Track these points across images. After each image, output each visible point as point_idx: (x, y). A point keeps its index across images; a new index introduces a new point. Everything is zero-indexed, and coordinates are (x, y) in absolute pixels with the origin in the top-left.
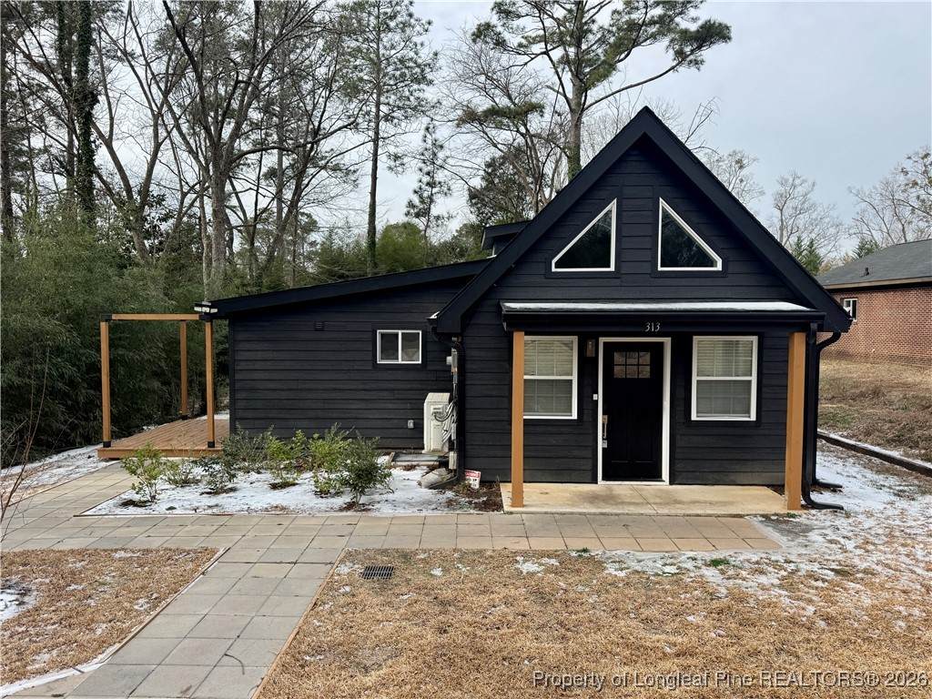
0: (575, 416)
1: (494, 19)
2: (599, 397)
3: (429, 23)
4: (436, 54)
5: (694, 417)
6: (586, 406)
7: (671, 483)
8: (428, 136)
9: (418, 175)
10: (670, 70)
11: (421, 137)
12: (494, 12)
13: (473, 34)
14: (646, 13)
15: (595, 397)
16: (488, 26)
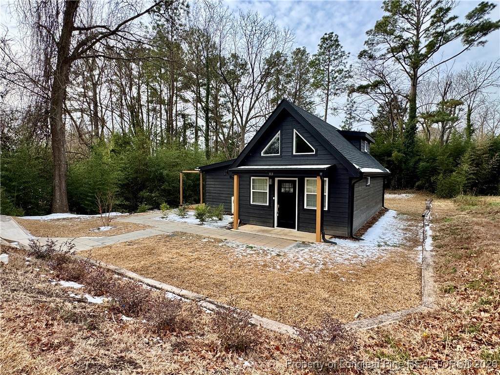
0: (268, 204)
1: (366, 48)
2: (276, 198)
3: (349, 53)
4: (351, 66)
5: (305, 207)
6: (272, 201)
7: (298, 230)
8: (349, 99)
9: (345, 115)
10: (465, 50)
11: (346, 100)
12: (366, 45)
13: (359, 56)
14: (444, 27)
15: (274, 198)
16: (365, 51)
